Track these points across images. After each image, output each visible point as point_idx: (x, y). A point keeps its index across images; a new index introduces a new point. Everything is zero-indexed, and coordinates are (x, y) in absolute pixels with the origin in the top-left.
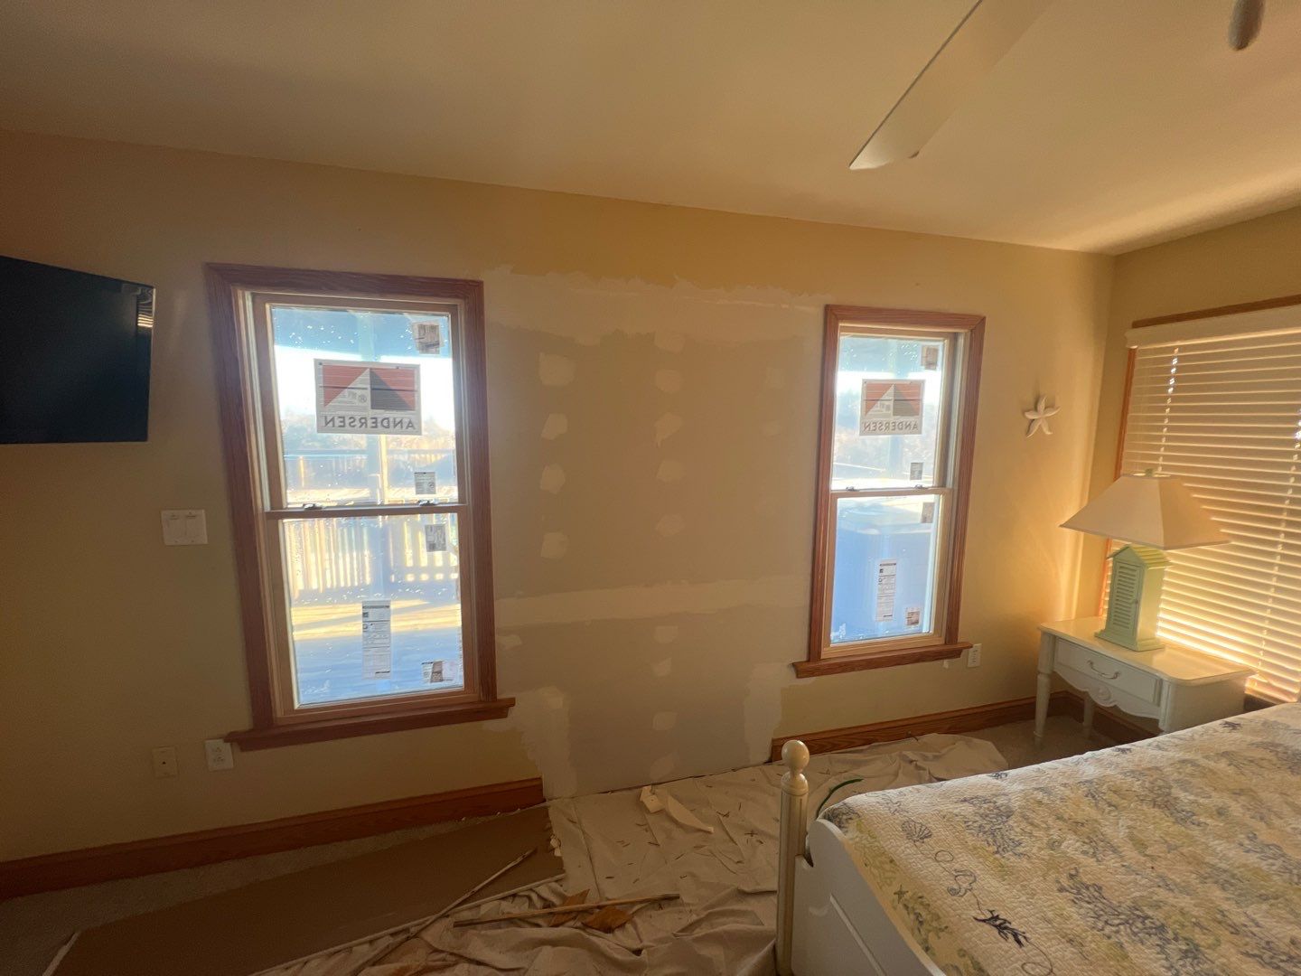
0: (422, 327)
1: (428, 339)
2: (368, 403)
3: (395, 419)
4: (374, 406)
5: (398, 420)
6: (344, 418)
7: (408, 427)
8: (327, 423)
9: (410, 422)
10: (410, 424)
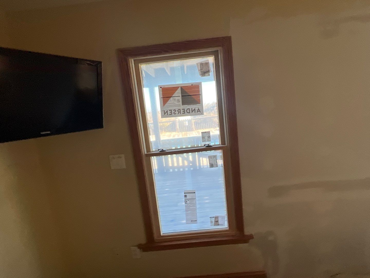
0: (202, 64)
1: (204, 70)
2: (181, 103)
3: (192, 109)
4: (183, 103)
5: (193, 109)
6: (171, 110)
7: (198, 111)
8: (165, 113)
9: (198, 109)
10: (199, 110)
